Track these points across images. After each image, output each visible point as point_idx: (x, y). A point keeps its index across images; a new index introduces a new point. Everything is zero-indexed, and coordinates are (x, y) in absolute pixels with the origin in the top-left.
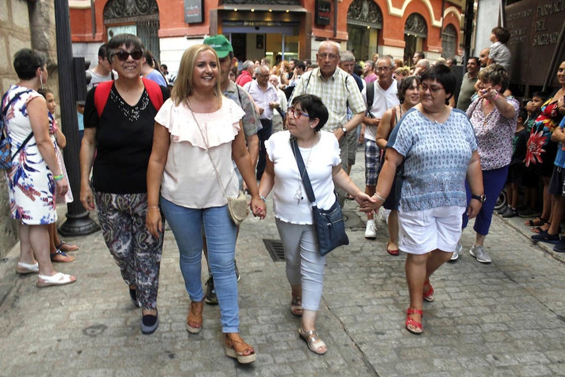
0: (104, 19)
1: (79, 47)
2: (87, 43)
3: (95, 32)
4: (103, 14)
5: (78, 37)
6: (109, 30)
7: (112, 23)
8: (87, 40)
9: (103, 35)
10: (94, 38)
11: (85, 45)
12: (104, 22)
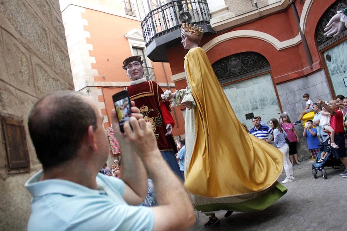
0: (317, 46)
1: (299, 83)
2: (306, 76)
3: (312, 62)
4: (315, 40)
5: (296, 73)
6: (325, 55)
7: (326, 46)
8: (306, 74)
9: (320, 63)
10: (312, 68)
11: (305, 79)
12: (318, 49)
